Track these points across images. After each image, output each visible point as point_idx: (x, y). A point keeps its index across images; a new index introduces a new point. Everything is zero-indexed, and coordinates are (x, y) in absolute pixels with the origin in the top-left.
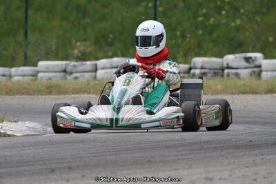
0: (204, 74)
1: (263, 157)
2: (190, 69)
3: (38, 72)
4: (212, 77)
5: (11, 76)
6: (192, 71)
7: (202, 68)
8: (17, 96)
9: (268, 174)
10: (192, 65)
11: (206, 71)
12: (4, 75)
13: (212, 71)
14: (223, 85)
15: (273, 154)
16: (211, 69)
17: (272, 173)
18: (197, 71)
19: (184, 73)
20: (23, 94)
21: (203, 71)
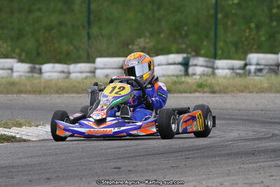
0: (260, 70)
1: (243, 166)
2: (246, 65)
3: (96, 69)
4: (267, 73)
5: (69, 73)
6: (248, 67)
7: (258, 64)
8: (66, 95)
9: (233, 184)
10: (248, 61)
11: (262, 67)
12: (63, 72)
13: (267, 67)
14: (269, 83)
15: (254, 163)
16: (266, 65)
17: (237, 184)
18: (253, 68)
19: (240, 69)
20: (73, 92)
21: (258, 67)
